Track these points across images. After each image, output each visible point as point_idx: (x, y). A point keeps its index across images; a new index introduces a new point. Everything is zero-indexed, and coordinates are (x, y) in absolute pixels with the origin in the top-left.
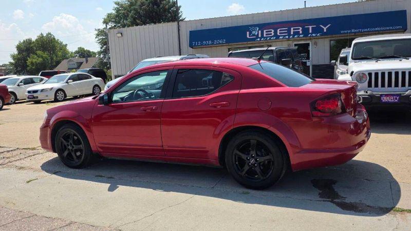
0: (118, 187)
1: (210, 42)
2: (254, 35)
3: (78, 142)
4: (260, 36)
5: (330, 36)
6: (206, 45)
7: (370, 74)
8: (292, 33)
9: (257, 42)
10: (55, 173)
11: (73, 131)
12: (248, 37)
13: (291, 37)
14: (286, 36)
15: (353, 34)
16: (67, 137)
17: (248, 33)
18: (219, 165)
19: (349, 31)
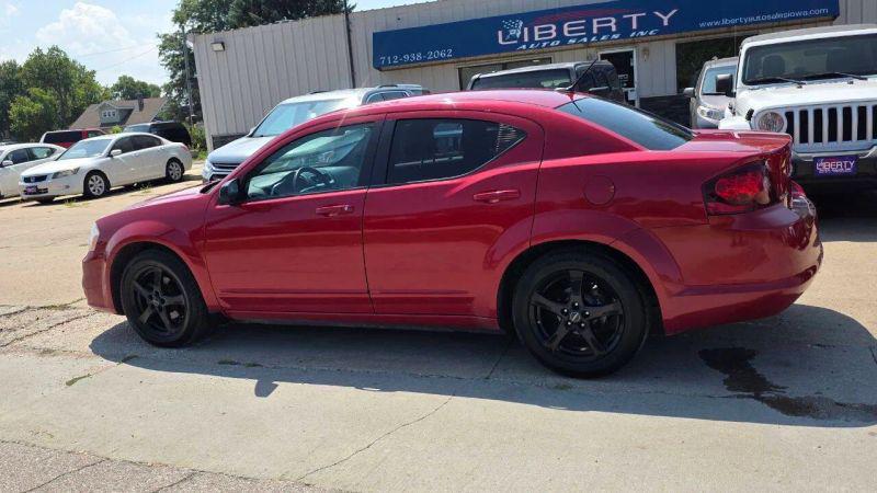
0: (277, 386)
1: (419, 56)
2: (513, 38)
3: (173, 289)
4: (526, 40)
5: (675, 35)
6: (409, 62)
7: (790, 115)
8: (595, 31)
9: (521, 52)
10: (126, 360)
11: (160, 266)
12: (501, 41)
13: (593, 39)
14: (583, 36)
15: (725, 29)
16: (147, 280)
17: (500, 33)
18: (498, 328)
19: (717, 23)
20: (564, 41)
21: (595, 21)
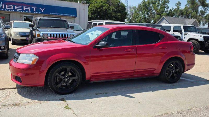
4: (3, 8)
13: (24, 11)
19: (54, 14)
20: (16, 10)
21: (24, 7)
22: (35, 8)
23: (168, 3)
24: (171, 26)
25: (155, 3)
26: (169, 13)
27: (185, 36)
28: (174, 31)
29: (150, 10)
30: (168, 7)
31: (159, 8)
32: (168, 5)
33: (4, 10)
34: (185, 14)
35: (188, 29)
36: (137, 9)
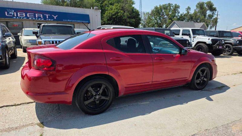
2: (11, 15)
4: (15, 15)
8: (37, 17)
9: (14, 19)
12: (6, 15)
13: (36, 19)
14: (33, 18)
17: (6, 13)
19: (67, 20)
20: (28, 18)
21: (36, 14)
22: (47, 15)
23: (179, 8)
24: (180, 30)
25: (167, 9)
26: (180, 17)
27: (193, 39)
28: (183, 34)
29: (162, 15)
30: (178, 12)
31: (170, 13)
32: (179, 10)
33: (16, 18)
34: (194, 18)
35: (197, 32)
36: (150, 15)
